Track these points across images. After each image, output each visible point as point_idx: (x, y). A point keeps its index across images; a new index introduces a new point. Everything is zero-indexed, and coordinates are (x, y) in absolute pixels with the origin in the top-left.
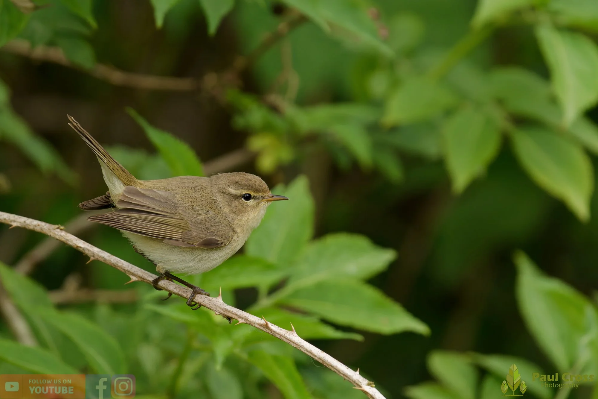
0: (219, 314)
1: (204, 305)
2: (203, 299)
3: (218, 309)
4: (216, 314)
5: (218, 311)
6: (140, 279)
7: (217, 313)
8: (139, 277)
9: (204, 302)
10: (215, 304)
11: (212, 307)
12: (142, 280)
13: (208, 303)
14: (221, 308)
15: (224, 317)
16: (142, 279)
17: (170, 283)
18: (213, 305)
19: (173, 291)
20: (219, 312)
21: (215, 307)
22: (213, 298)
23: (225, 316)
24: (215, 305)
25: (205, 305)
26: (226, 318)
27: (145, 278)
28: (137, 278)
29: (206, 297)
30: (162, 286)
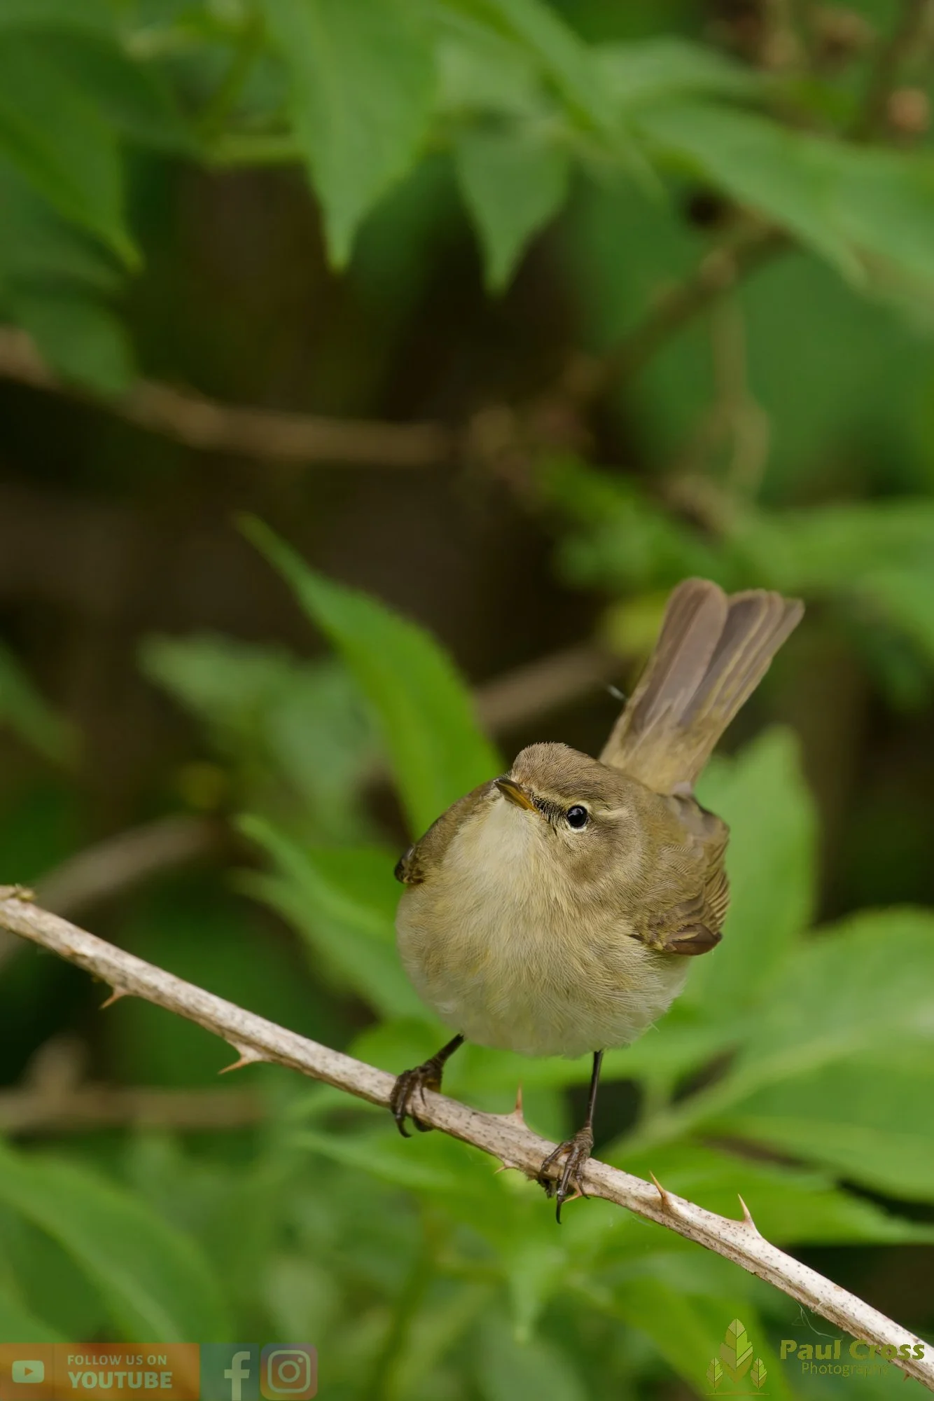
0: (515, 1168)
1: (467, 1137)
2: (468, 1120)
3: (511, 1151)
4: (507, 1168)
5: (511, 1157)
6: (267, 1058)
7: (509, 1164)
8: (265, 1049)
9: (467, 1128)
10: (504, 1136)
11: (492, 1145)
12: (274, 1060)
13: (483, 1132)
14: (520, 1149)
15: (530, 1177)
16: (276, 1058)
17: (362, 1070)
18: (496, 1138)
19: (372, 1095)
20: (515, 1162)
21: (502, 1144)
22: (495, 1116)
23: (534, 1174)
24: (503, 1138)
25: (473, 1138)
26: (536, 1179)
27: (286, 1053)
28: (259, 1052)
29: (474, 1114)
30: (337, 1079)
